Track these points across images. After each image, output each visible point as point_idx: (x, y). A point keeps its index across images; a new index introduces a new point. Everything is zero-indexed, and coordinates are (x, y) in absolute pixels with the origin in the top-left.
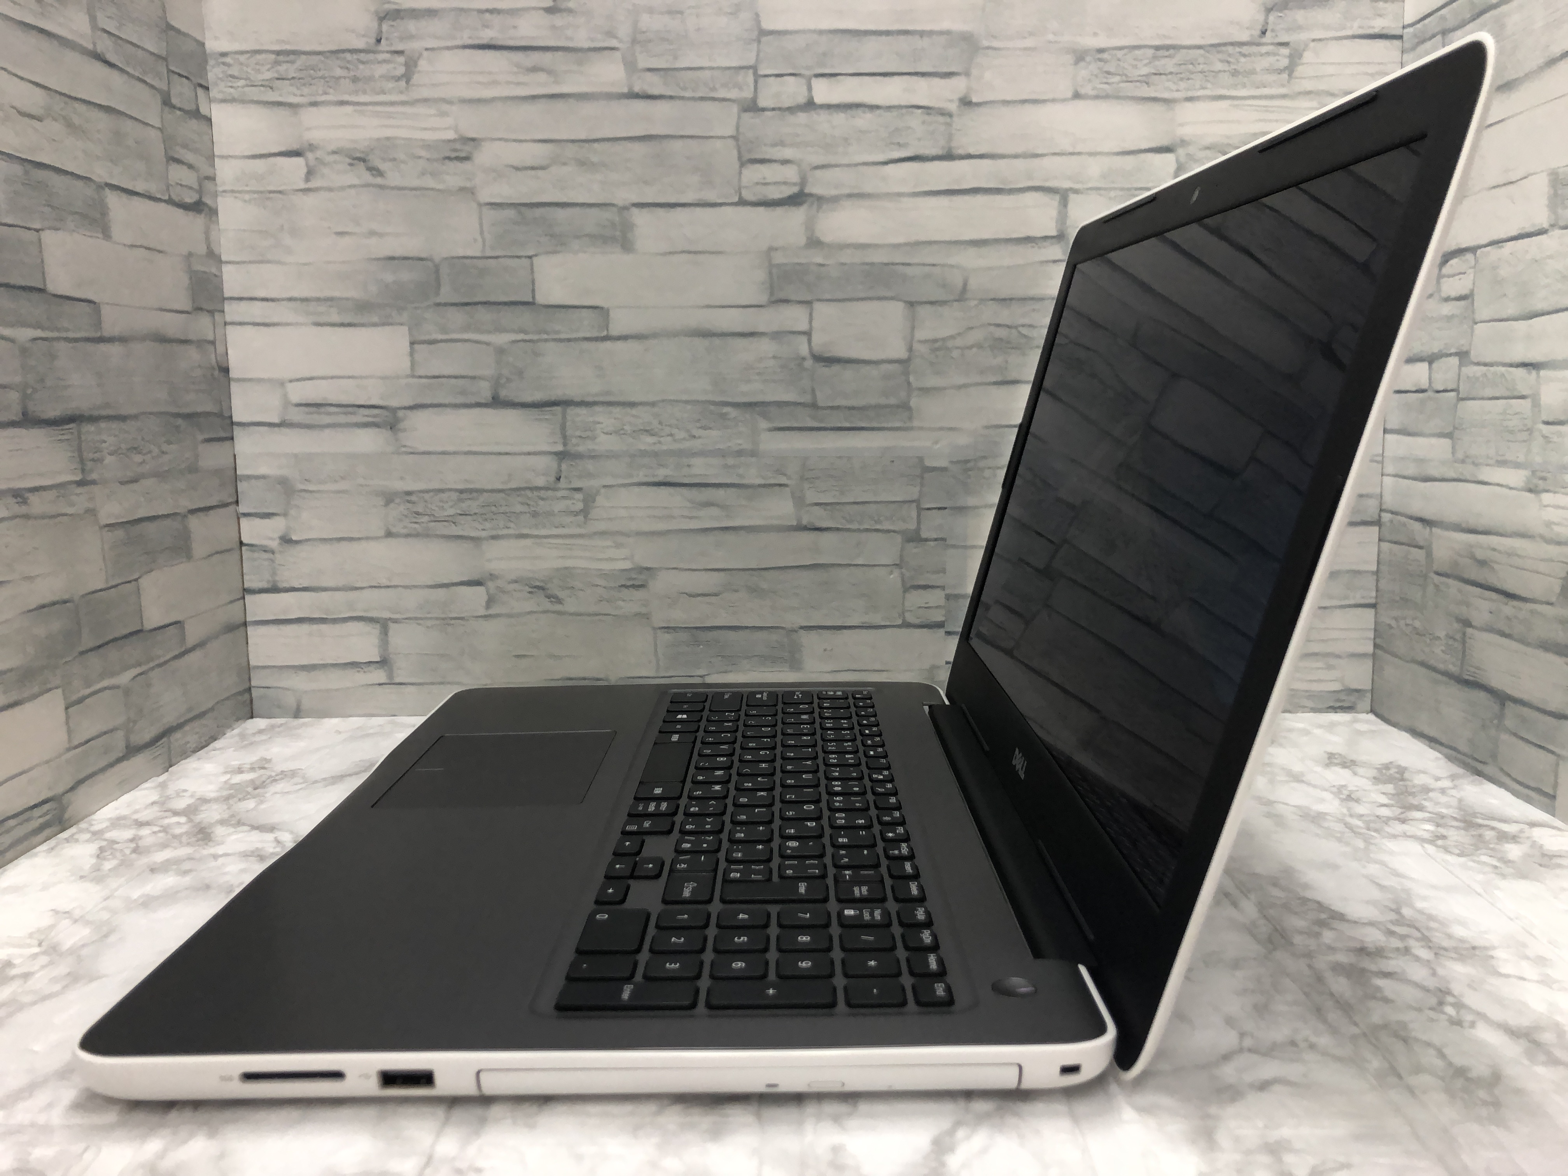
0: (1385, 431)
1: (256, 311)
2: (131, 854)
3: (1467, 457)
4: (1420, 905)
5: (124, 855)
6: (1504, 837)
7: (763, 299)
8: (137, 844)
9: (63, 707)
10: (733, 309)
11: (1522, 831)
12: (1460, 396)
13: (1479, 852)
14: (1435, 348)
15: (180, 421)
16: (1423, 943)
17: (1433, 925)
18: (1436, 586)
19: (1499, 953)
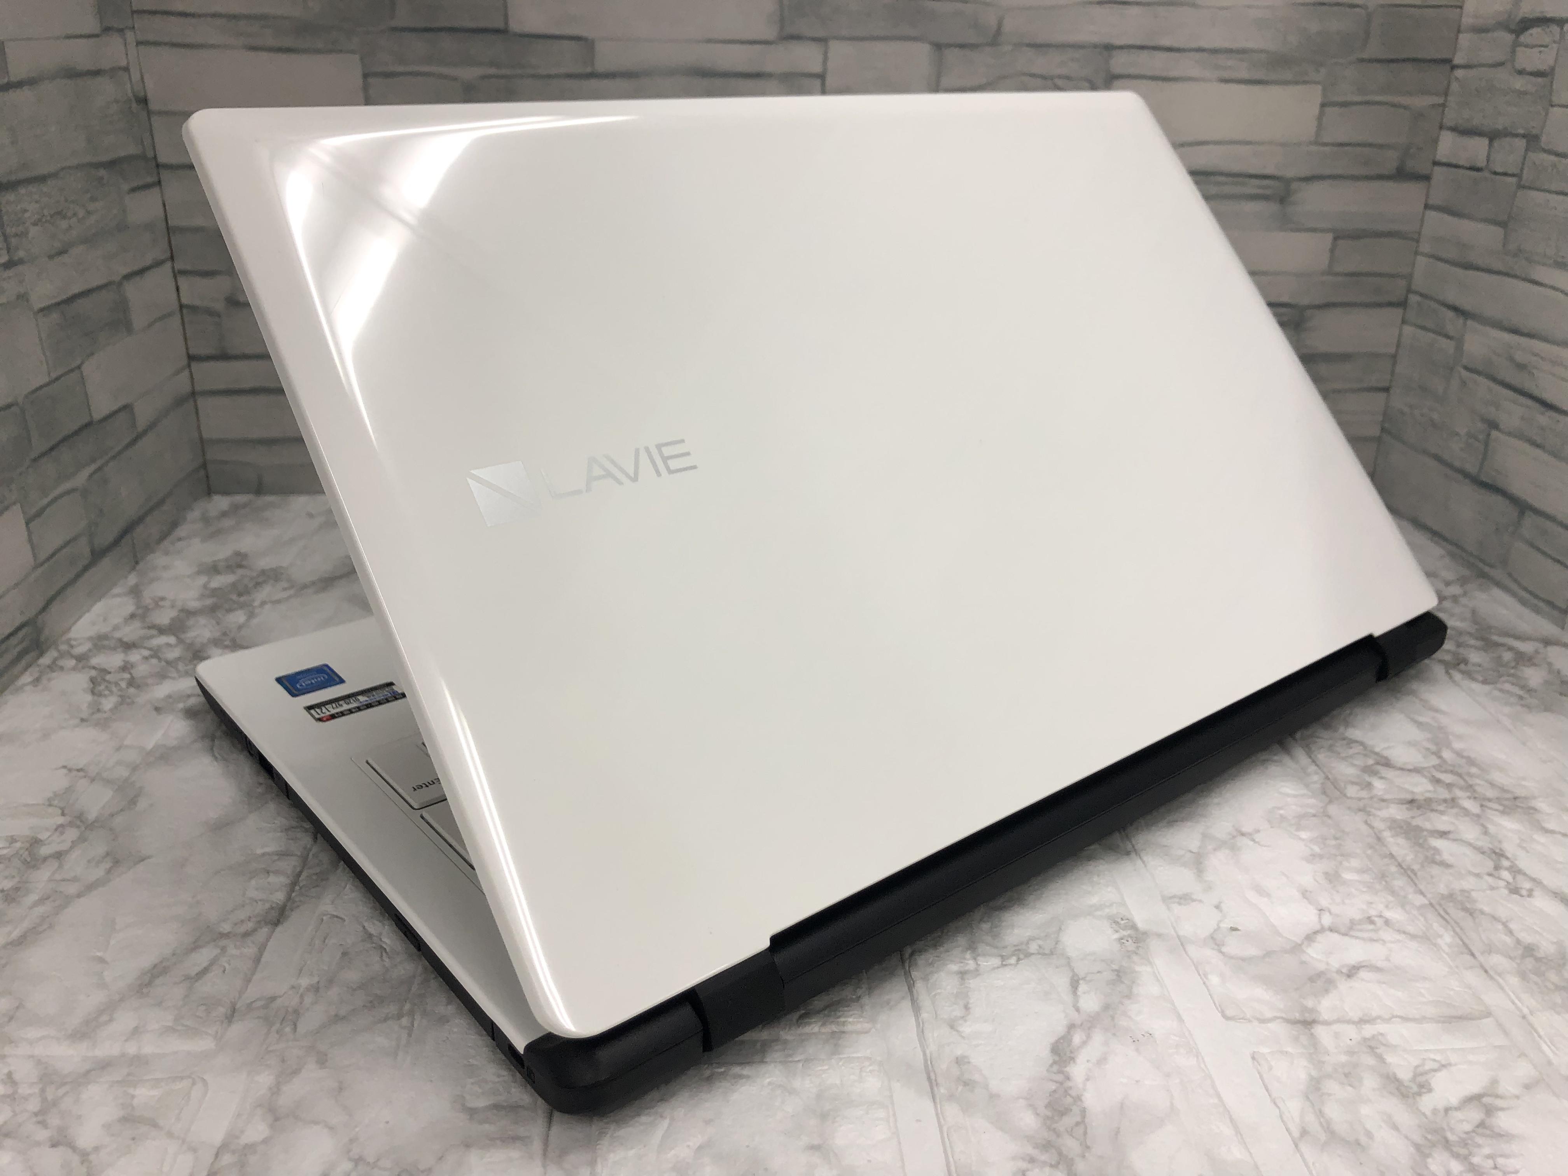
0: (1427, 207)
1: (174, 28)
2: (127, 688)
3: (1520, 251)
4: (1457, 745)
5: (121, 690)
6: (1522, 658)
7: (770, 33)
8: (131, 674)
9: (23, 521)
10: (737, 47)
11: (1537, 652)
12: (1522, 183)
13: (1503, 679)
14: (1500, 124)
15: (102, 172)
16: (1468, 794)
17: (1474, 770)
18: (1464, 383)
19: (1541, 804)
